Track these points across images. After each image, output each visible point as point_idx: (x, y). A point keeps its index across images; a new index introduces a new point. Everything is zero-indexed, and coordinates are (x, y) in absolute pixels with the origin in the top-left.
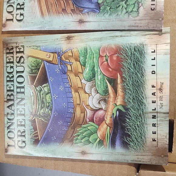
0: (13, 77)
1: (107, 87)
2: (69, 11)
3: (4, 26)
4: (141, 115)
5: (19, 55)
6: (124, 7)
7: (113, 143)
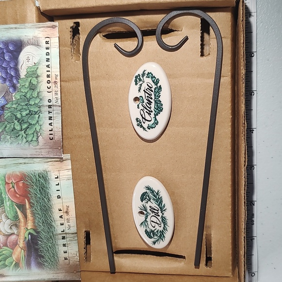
1: (16, 212)
4: (52, 237)
6: (23, 137)
7: (28, 264)
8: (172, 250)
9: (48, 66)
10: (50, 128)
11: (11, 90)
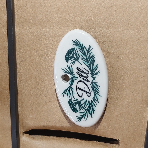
8: (101, 132)
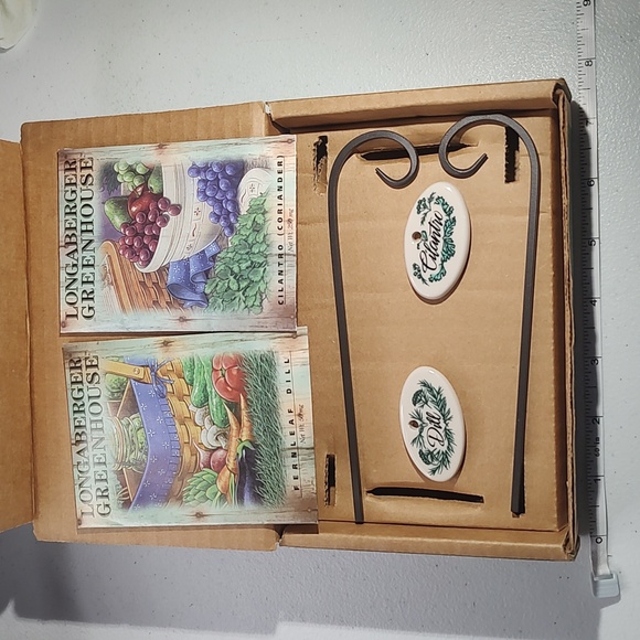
0: (83, 405)
1: (226, 415)
2: (163, 304)
3: (64, 325)
4: (276, 454)
5: (92, 371)
6: (241, 300)
7: (240, 497)
9: (280, 197)
10: (280, 286)
11: (226, 232)
